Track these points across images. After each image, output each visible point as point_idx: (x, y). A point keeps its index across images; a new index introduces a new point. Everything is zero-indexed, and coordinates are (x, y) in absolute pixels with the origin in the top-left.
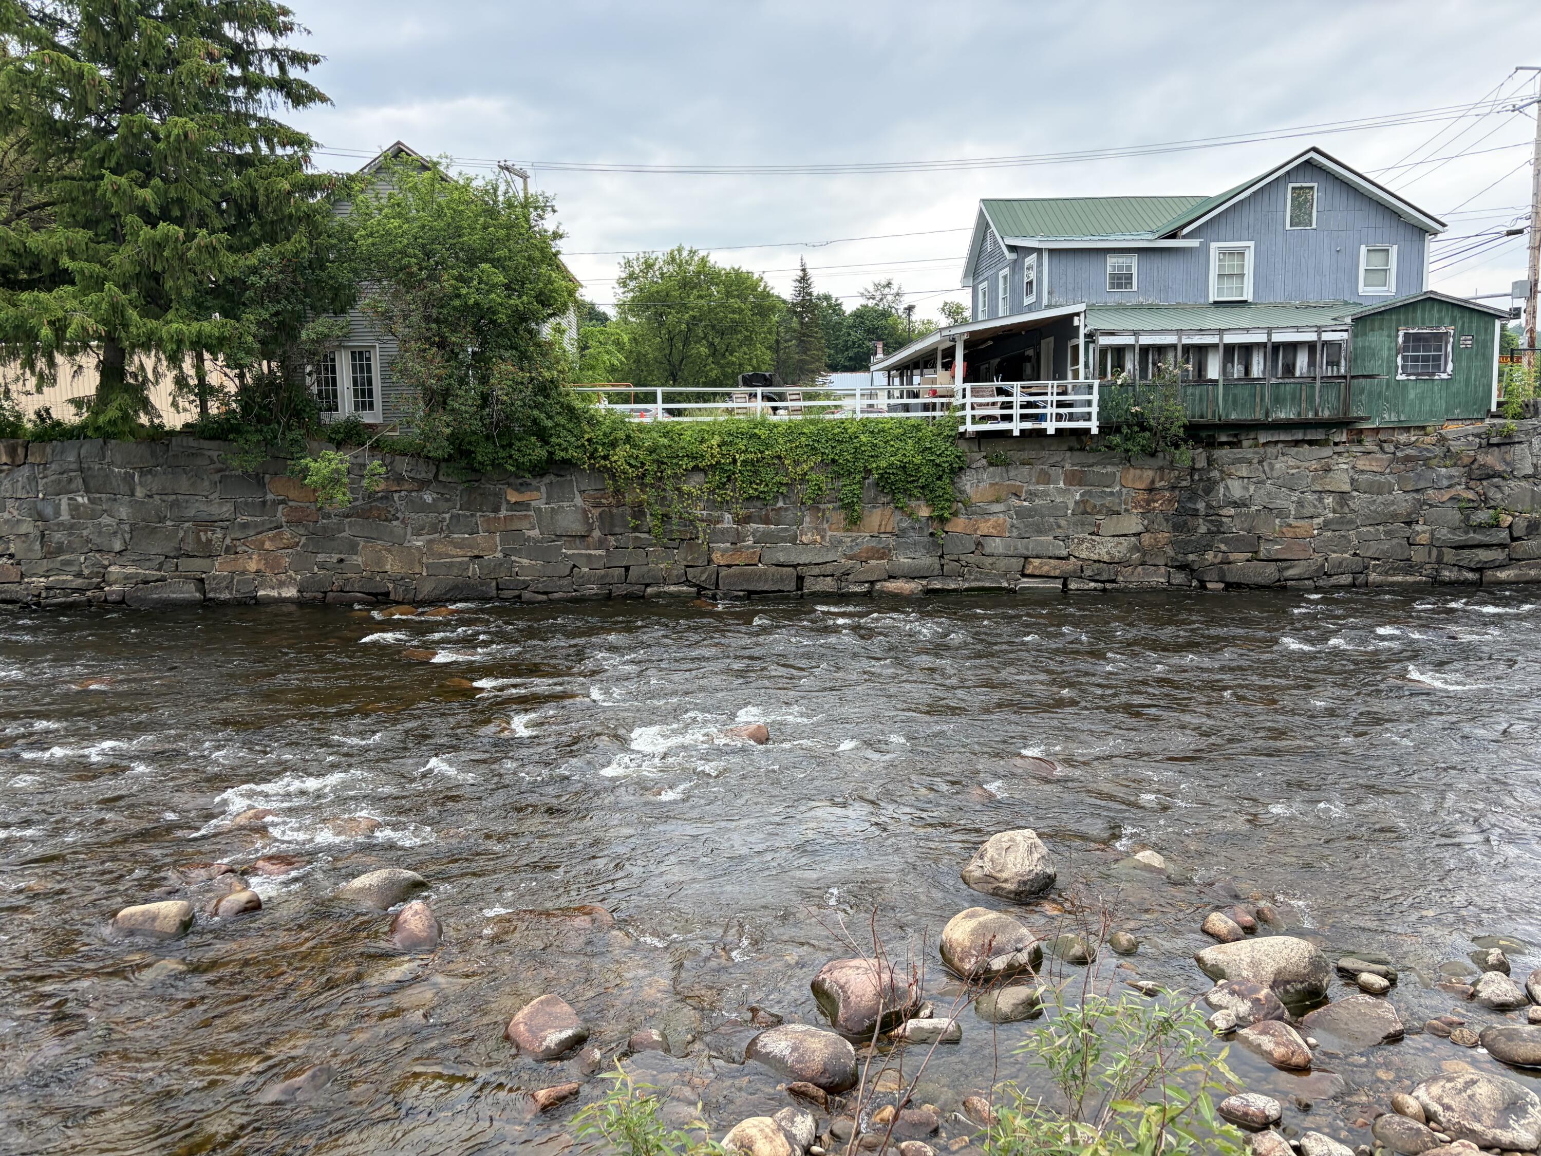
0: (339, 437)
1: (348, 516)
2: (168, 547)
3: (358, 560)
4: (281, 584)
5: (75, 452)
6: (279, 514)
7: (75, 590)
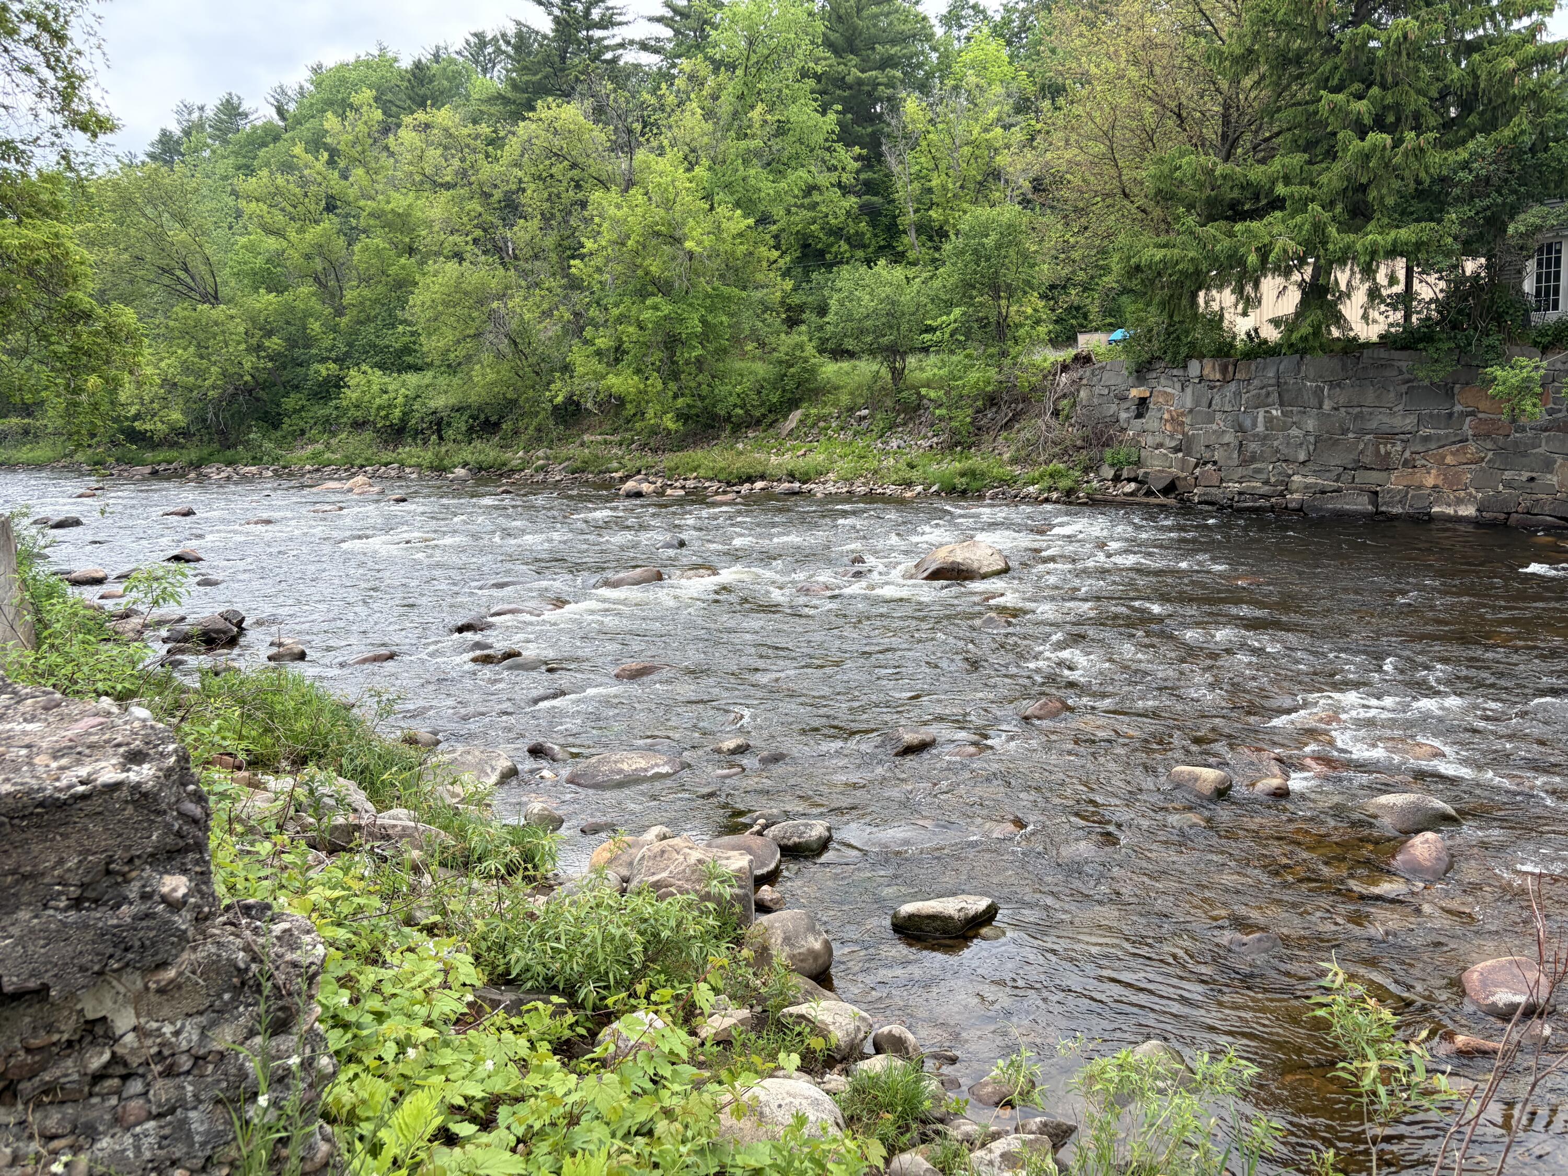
0: (1545, 340)
1: (1546, 430)
2: (1348, 459)
3: (1552, 479)
4: (1459, 501)
5: (1274, 369)
6: (1466, 427)
7: (1262, 496)
